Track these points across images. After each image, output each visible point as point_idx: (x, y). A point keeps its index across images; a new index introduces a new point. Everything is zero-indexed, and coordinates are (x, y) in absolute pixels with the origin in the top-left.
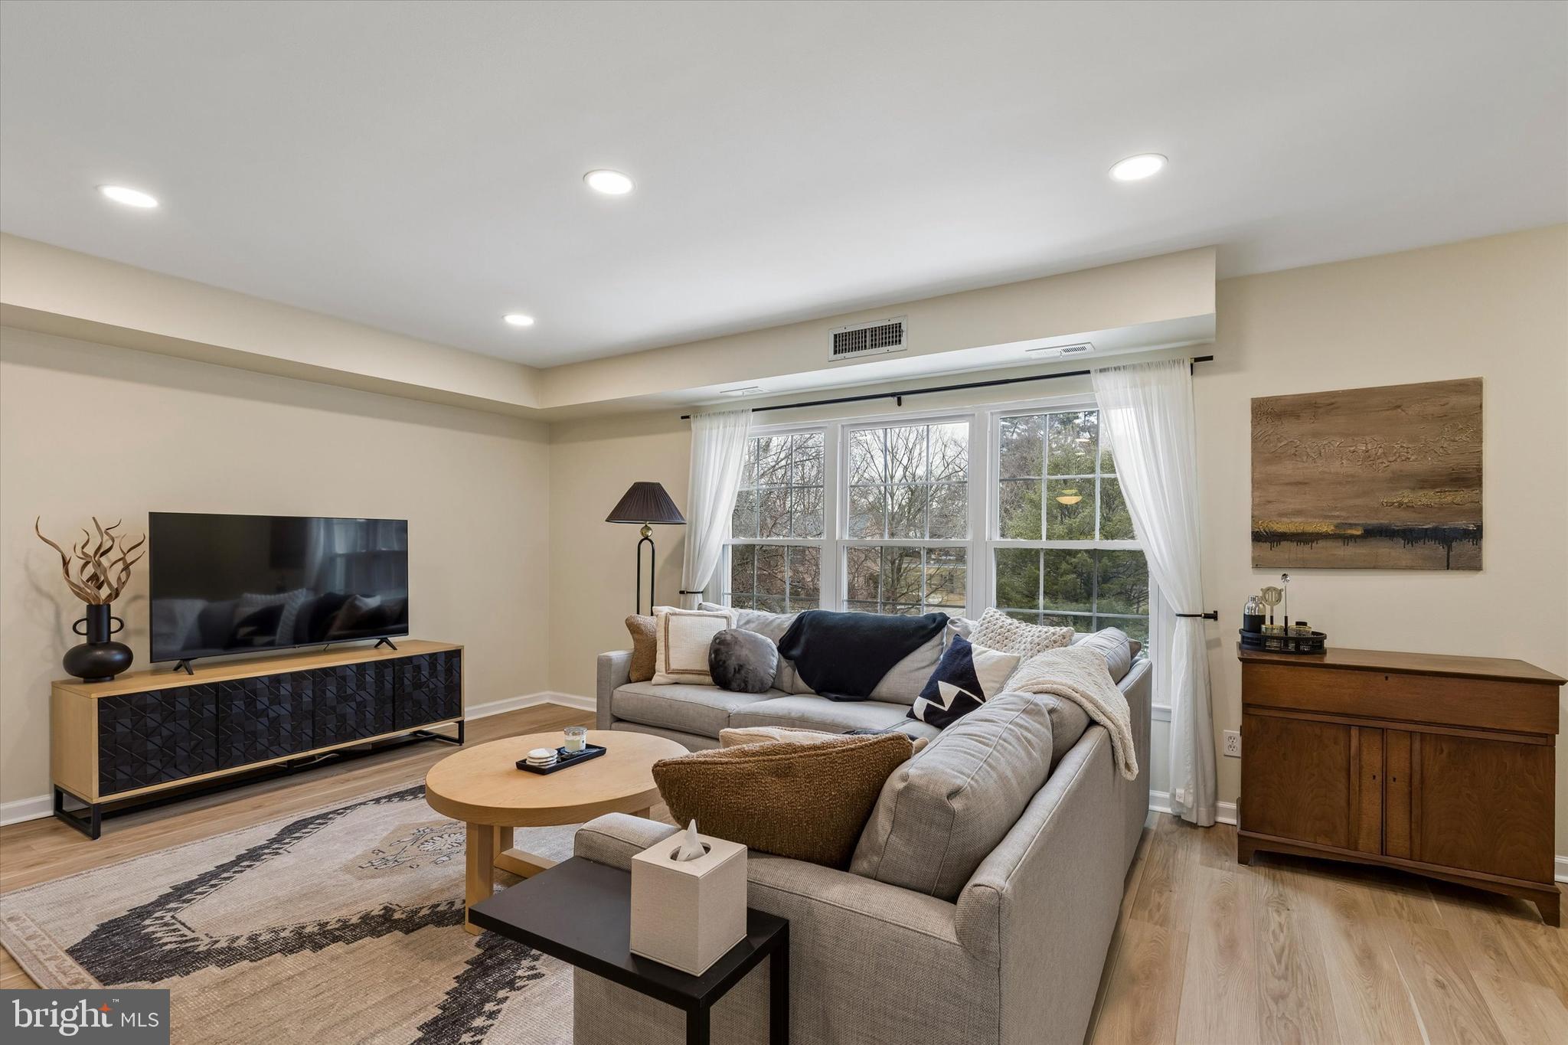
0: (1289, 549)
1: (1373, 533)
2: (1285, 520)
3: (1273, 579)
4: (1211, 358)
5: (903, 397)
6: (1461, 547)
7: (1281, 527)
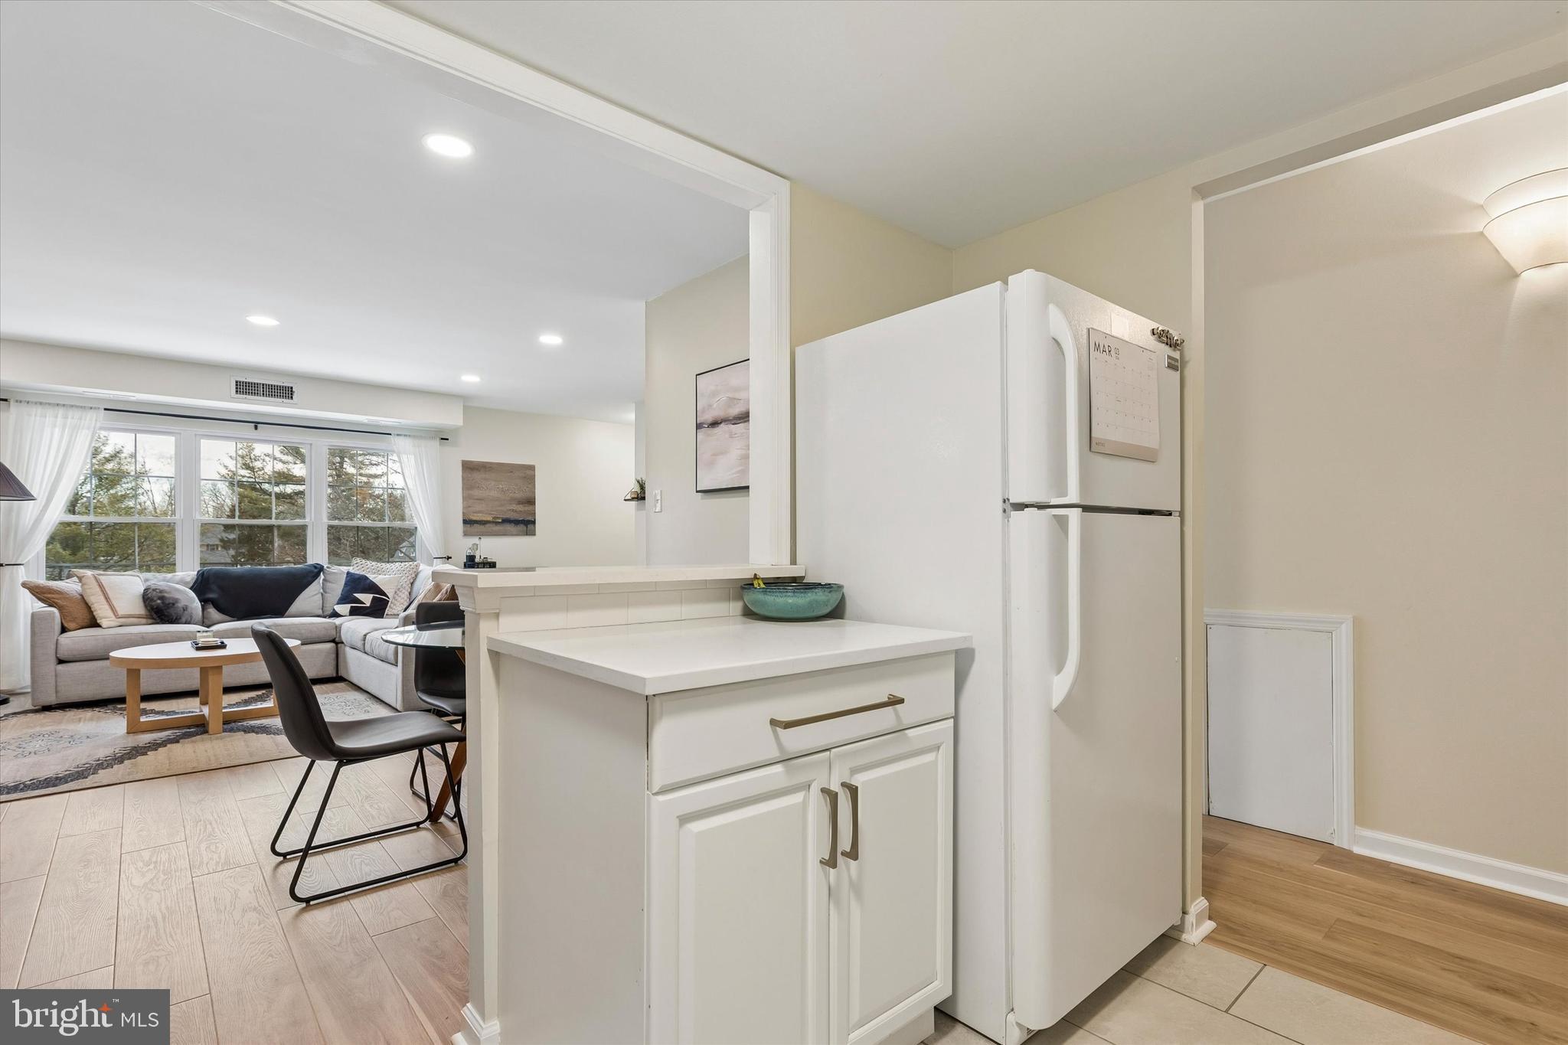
0: (477, 528)
1: (506, 521)
2: (475, 514)
3: (475, 540)
4: (447, 439)
5: (259, 425)
6: (530, 527)
7: (475, 517)
